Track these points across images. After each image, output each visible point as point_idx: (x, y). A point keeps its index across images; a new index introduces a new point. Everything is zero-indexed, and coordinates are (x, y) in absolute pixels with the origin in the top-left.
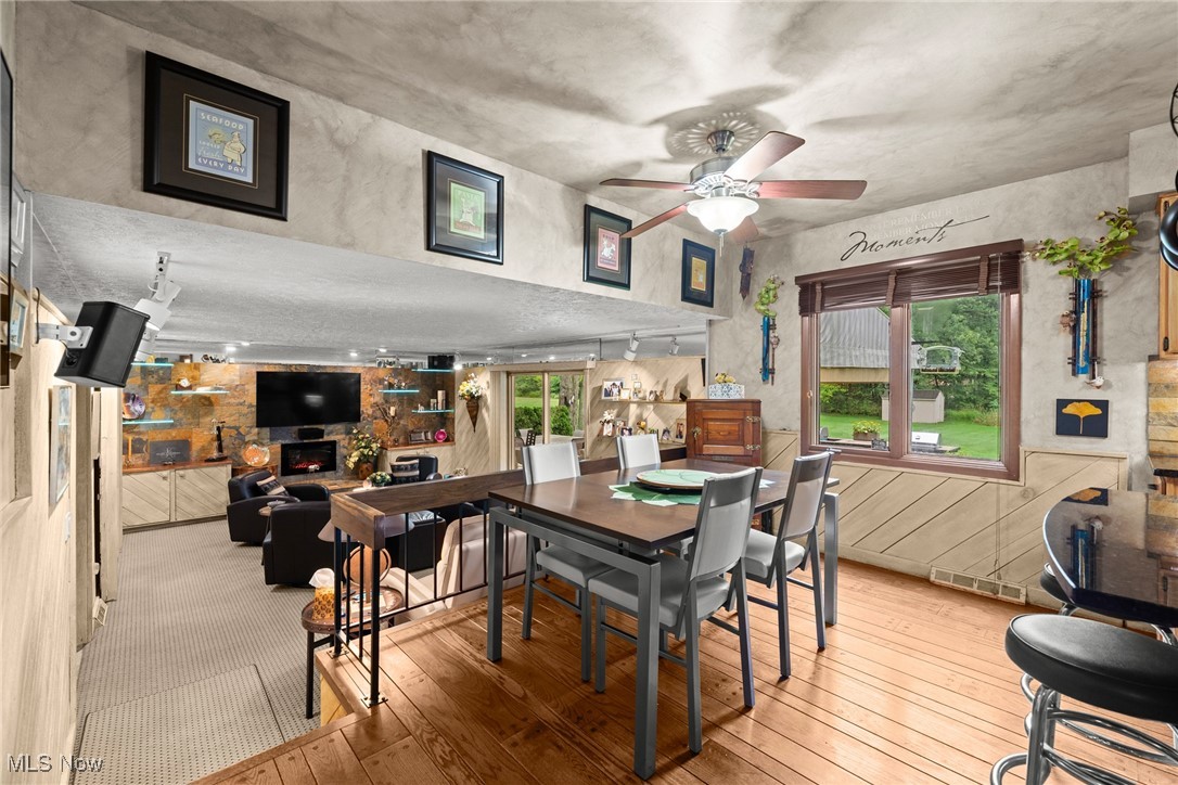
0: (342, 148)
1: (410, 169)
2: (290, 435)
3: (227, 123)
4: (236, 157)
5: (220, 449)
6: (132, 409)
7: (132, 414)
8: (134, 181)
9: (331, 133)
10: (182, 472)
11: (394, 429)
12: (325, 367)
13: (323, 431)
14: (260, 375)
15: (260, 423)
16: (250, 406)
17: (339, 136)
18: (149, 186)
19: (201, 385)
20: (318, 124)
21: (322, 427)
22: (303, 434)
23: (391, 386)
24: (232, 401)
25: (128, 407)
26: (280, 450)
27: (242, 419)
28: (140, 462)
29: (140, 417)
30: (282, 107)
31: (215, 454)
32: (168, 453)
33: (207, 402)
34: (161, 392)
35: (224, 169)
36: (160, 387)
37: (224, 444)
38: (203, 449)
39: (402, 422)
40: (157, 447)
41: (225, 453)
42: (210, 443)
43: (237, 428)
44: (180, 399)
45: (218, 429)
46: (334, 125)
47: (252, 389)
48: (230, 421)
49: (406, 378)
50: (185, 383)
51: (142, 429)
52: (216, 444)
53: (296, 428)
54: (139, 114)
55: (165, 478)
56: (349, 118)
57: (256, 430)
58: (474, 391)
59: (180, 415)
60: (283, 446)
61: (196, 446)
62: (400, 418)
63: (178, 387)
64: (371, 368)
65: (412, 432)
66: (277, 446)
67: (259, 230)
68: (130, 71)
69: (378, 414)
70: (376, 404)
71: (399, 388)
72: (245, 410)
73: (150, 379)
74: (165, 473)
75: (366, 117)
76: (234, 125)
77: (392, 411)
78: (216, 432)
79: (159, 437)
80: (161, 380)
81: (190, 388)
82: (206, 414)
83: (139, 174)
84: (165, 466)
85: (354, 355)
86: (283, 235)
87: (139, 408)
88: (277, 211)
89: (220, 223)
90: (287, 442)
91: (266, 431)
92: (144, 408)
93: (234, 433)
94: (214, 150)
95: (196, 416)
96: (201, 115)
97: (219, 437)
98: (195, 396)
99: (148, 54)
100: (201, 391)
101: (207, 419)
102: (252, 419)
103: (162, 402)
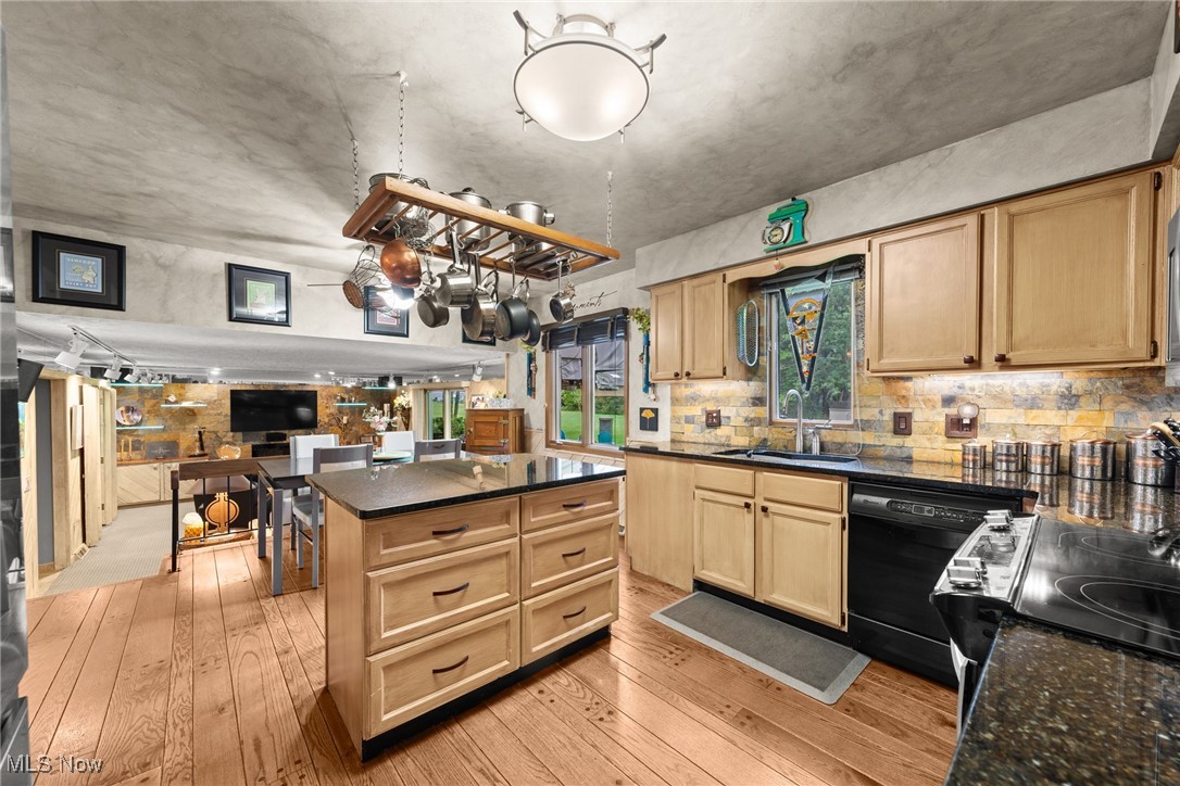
0: (164, 267)
1: (215, 275)
2: (260, 439)
3: (84, 262)
4: (91, 280)
5: (202, 448)
6: (131, 418)
7: (132, 421)
8: (27, 297)
9: (156, 261)
10: (169, 464)
11: (347, 434)
12: (288, 386)
13: (285, 435)
14: (233, 393)
15: (233, 430)
16: (226, 415)
17: (161, 261)
18: (36, 299)
19: (186, 400)
20: (147, 256)
21: (286, 432)
22: (269, 438)
23: (343, 400)
24: (212, 411)
25: (128, 417)
26: (251, 449)
27: (220, 426)
28: (139, 457)
29: (138, 424)
30: (120, 251)
31: (198, 452)
32: (161, 450)
33: (191, 413)
34: (154, 406)
35: (83, 286)
36: (154, 401)
37: (205, 445)
38: (189, 448)
39: (354, 428)
40: (152, 446)
41: (206, 451)
42: (194, 444)
43: (215, 433)
44: (169, 411)
45: (200, 433)
46: (158, 255)
47: (227, 402)
48: (209, 427)
49: (357, 393)
50: (172, 398)
51: (140, 433)
52: (198, 444)
53: (264, 433)
54: (30, 262)
55: (155, 469)
56: (168, 251)
57: (232, 434)
58: (404, 404)
59: (170, 422)
60: (253, 447)
61: (183, 446)
62: (353, 425)
63: (167, 402)
64: (328, 386)
65: (363, 436)
66: (249, 447)
67: (107, 317)
68: (23, 242)
69: (334, 422)
70: (331, 414)
71: (350, 402)
72: (222, 419)
73: (146, 396)
74: (155, 465)
75: (182, 248)
76: (89, 263)
77: (345, 421)
78: (197, 435)
79: (154, 439)
80: (155, 397)
81: (176, 402)
82: (190, 422)
83: (30, 293)
84: (157, 459)
85: (317, 376)
86: (123, 319)
87: (137, 418)
88: (120, 307)
89: (81, 315)
90: (257, 443)
91: (239, 435)
92: (140, 417)
93: (213, 436)
94: (75, 277)
95: (182, 423)
96: (66, 260)
97: (201, 439)
98: (181, 408)
99: (34, 232)
100: (185, 404)
101: (191, 426)
102: (228, 425)
103: (155, 413)
